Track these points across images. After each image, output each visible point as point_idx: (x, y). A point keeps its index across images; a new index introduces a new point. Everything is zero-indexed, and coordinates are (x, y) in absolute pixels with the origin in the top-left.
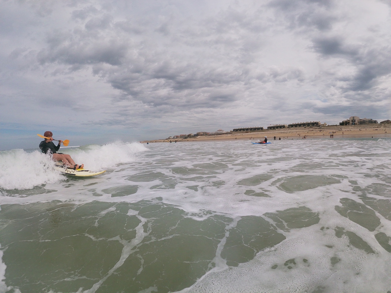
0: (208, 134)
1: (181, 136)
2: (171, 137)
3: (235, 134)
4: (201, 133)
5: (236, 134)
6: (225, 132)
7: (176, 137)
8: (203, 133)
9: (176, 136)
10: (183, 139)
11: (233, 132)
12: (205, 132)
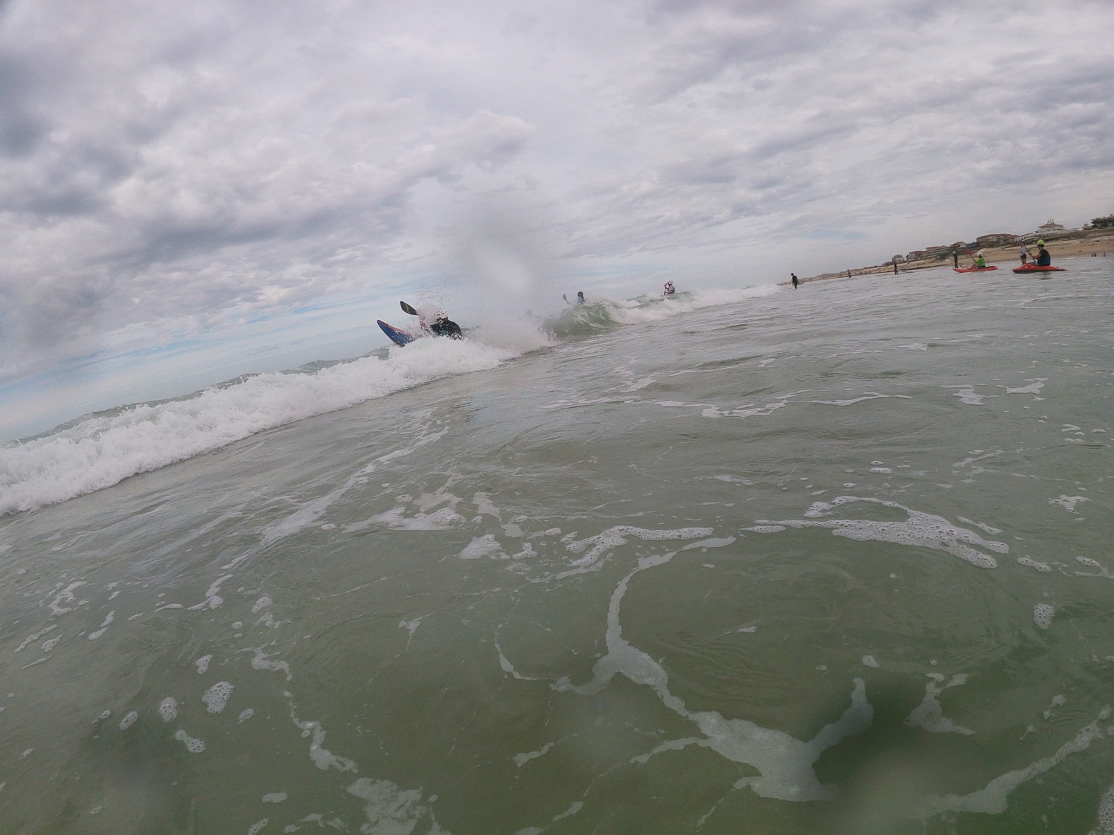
0: (1010, 241)
1: (930, 250)
2: (901, 256)
3: (1094, 240)
4: (991, 238)
5: (1097, 239)
6: (1068, 232)
7: (914, 255)
8: (995, 239)
9: (914, 252)
10: (933, 262)
11: (1094, 230)
12: (1002, 235)
